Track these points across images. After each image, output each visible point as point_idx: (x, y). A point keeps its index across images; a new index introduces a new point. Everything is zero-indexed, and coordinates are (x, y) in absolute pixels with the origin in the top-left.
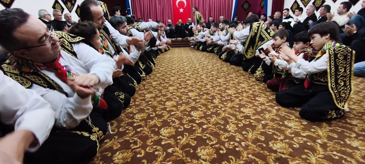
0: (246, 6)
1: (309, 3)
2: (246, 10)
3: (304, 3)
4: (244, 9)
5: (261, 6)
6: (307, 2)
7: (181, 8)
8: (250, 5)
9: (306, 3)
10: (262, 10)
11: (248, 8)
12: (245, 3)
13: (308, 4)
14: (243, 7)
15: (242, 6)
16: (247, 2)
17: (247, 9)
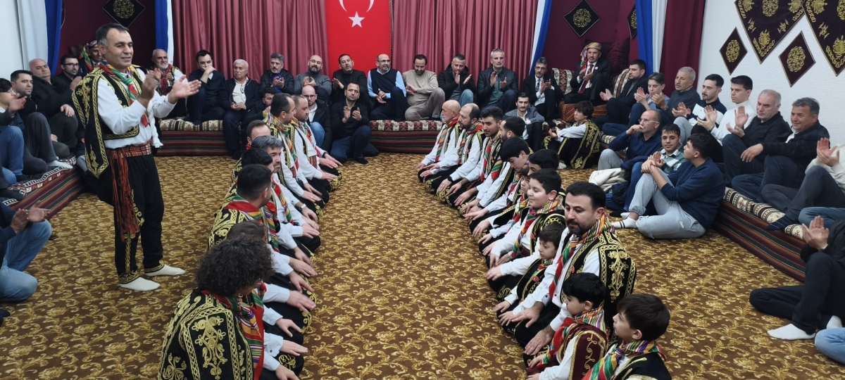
0: (581, 19)
1: (771, 50)
2: (580, 30)
3: (758, 48)
4: (576, 27)
5: (630, 24)
6: (766, 48)
7: (357, 15)
8: (594, 17)
9: (763, 50)
10: (634, 38)
11: (589, 24)
12: (577, 9)
13: (769, 53)
14: (572, 23)
15: (570, 18)
16: (584, 5)
17: (586, 28)
